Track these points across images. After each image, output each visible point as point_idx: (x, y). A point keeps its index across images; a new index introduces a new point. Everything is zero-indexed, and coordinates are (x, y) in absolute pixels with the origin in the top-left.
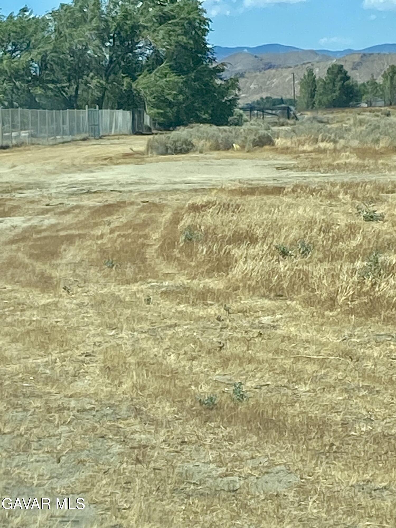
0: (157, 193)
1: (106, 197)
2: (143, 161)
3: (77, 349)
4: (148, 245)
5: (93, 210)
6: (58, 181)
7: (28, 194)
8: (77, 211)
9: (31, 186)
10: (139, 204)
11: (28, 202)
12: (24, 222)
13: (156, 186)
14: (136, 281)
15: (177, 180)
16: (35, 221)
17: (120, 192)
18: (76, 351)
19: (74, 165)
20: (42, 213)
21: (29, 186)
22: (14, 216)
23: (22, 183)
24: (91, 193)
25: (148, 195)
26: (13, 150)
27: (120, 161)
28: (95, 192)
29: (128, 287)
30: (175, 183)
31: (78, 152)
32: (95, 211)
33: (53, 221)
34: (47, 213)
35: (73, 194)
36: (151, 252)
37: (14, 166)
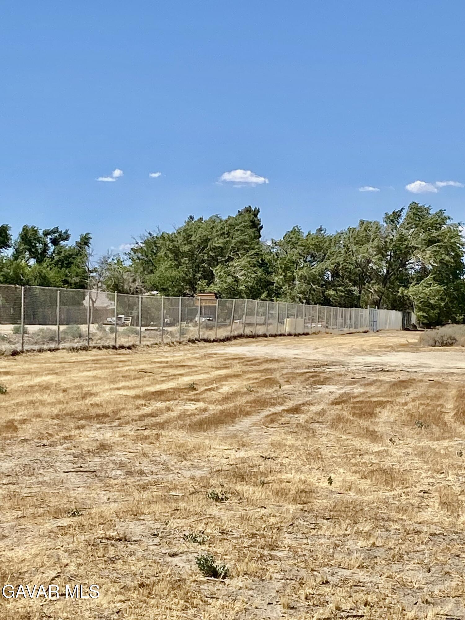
0: (437, 374)
1: (398, 375)
2: (419, 350)
3: (415, 487)
4: (445, 412)
5: (391, 384)
6: (354, 361)
7: (333, 369)
8: (378, 384)
9: (334, 364)
10: (426, 382)
11: (337, 375)
12: (338, 389)
13: (434, 369)
14: (444, 439)
15: (451, 366)
16: (347, 389)
17: (408, 372)
18: (415, 489)
19: (364, 350)
20: (350, 384)
21: (333, 364)
22: (329, 384)
23: (327, 361)
24: (384, 371)
25: (431, 376)
26: (312, 336)
27: (399, 349)
28: (388, 371)
29: (440, 443)
30: (449, 368)
31: (364, 341)
32: (394, 385)
33: (361, 390)
34: (355, 384)
35: (371, 371)
36: (449, 418)
37: (317, 348)
